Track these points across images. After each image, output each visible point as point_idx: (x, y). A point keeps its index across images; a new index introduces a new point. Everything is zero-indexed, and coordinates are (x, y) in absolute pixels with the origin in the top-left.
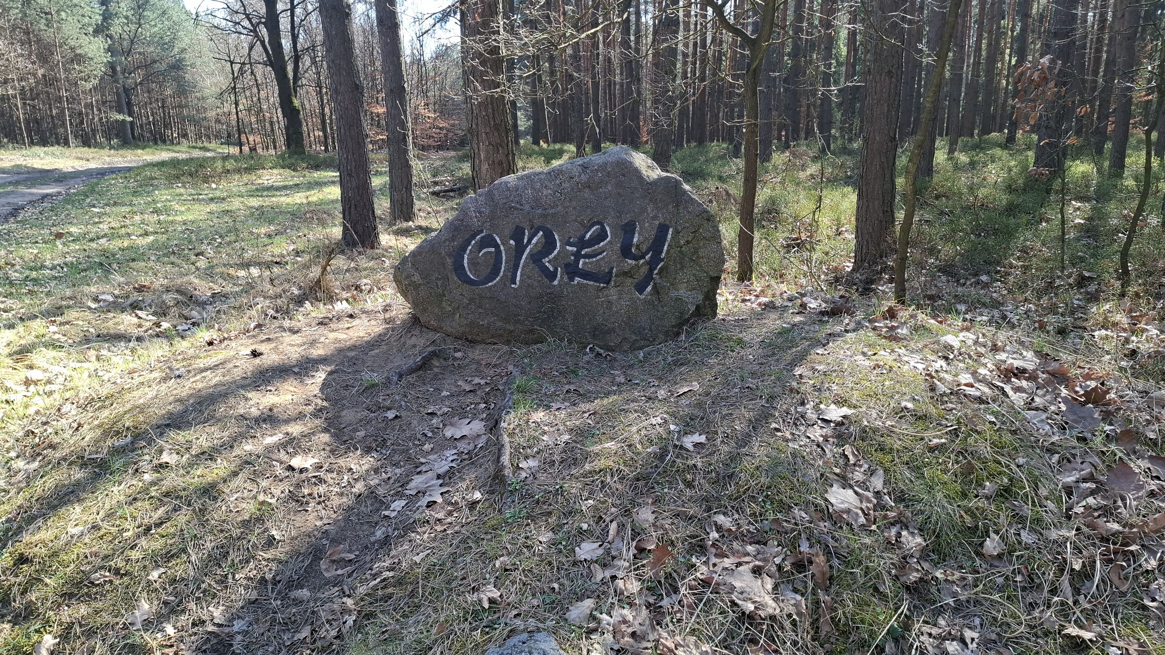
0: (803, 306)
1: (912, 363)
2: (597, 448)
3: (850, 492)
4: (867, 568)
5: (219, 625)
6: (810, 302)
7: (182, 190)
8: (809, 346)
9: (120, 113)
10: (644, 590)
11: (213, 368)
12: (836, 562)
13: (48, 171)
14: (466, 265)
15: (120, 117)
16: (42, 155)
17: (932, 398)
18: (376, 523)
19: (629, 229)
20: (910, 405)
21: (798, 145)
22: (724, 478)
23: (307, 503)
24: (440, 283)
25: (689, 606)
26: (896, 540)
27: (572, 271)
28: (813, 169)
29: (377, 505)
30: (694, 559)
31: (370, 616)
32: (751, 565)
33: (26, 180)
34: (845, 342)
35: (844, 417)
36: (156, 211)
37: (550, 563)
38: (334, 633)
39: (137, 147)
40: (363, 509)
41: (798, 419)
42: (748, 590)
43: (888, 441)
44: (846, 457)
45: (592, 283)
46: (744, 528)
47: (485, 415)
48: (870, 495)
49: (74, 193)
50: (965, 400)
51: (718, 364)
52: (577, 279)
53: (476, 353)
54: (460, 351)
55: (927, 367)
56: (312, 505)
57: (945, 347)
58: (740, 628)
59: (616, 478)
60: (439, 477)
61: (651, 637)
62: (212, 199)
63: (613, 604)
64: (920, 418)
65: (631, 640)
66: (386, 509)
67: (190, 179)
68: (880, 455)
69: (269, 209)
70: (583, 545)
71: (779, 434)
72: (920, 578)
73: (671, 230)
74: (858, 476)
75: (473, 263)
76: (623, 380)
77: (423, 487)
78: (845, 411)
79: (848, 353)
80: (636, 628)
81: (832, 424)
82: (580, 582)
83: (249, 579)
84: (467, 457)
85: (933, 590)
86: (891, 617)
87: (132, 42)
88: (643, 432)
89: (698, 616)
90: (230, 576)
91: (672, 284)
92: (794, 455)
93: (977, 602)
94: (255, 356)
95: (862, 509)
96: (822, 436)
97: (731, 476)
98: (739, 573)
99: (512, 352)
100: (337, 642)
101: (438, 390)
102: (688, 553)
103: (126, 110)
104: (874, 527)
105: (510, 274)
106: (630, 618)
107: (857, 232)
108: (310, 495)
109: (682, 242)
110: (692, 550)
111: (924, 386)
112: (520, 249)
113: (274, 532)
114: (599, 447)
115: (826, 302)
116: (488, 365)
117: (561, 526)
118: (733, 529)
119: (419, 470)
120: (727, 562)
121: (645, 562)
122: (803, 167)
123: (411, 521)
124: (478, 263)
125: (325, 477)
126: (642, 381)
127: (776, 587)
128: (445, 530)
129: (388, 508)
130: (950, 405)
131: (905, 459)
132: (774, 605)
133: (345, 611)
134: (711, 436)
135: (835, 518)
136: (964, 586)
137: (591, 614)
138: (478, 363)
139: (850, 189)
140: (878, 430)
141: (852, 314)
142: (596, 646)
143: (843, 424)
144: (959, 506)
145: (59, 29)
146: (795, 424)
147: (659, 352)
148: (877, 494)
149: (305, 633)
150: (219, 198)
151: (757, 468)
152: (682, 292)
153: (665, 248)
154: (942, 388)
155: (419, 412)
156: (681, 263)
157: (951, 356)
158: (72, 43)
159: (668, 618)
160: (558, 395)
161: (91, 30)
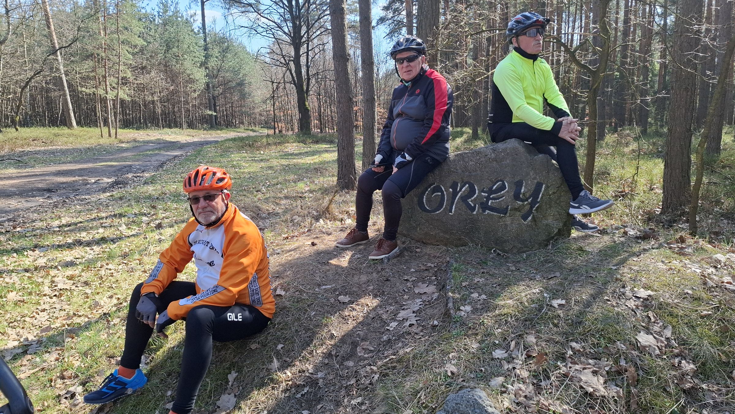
0: (625, 233)
1: (693, 269)
2: (502, 303)
3: (651, 337)
4: (660, 377)
5: (312, 374)
6: (630, 231)
7: (246, 155)
8: (628, 256)
9: (210, 110)
10: (532, 377)
11: (295, 250)
12: (641, 373)
13: (174, 142)
14: (424, 201)
15: (210, 113)
16: (170, 133)
17: (704, 288)
18: (383, 333)
19: (519, 185)
20: (690, 292)
21: (624, 129)
22: (576, 324)
23: (348, 319)
24: (410, 211)
25: (556, 386)
26: (678, 365)
27: (484, 206)
28: (634, 146)
29: (383, 324)
30: (559, 363)
31: (386, 375)
32: (591, 370)
33: (164, 147)
34: (652, 255)
35: (649, 296)
36: (234, 166)
37: (479, 358)
38: (368, 382)
39: (218, 129)
40: (375, 325)
41: (620, 295)
42: (590, 382)
43: (675, 310)
44: (649, 318)
45: (496, 214)
46: (588, 350)
47: (436, 283)
48: (663, 339)
49: (190, 156)
50: (726, 291)
51: (572, 263)
52: (487, 211)
53: (428, 250)
54: (419, 248)
55: (703, 271)
56: (350, 320)
57: (716, 261)
58: (584, 400)
59: (513, 319)
60: (414, 312)
61: (535, 399)
62: (262, 160)
63: (514, 381)
64: (696, 299)
65: (524, 399)
66: (387, 326)
67: (249, 148)
68: (670, 318)
69: (293, 166)
70: (496, 351)
71: (609, 303)
72: (692, 387)
73: (544, 186)
74: (656, 328)
75: (428, 200)
76: (514, 269)
77: (405, 317)
78: (650, 292)
79: (653, 261)
80: (527, 394)
81: (641, 300)
82: (496, 369)
83: (323, 353)
84: (428, 303)
85: (701, 394)
86: (673, 405)
87: (219, 71)
88: (528, 296)
89: (561, 392)
90: (314, 351)
91: (544, 217)
92: (618, 314)
93: (727, 404)
94: (313, 245)
95: (658, 346)
96: (635, 305)
97: (580, 323)
98: (584, 373)
99: (448, 250)
100: (370, 386)
101: (409, 268)
102: (555, 360)
103: (213, 108)
104: (665, 357)
105: (448, 207)
106: (523, 388)
107: (664, 189)
108: (349, 316)
109: (550, 193)
110: (557, 359)
111: (699, 281)
112: (455, 194)
113: (334, 332)
114: (504, 302)
115: (640, 231)
116: (435, 257)
117: (484, 341)
118: (582, 350)
119: (403, 308)
120: (577, 367)
121: (531, 362)
122: (627, 145)
123: (402, 332)
124: (431, 201)
125: (355, 308)
126: (526, 270)
127: (605, 382)
128: (420, 338)
129: (388, 325)
130: (716, 293)
131: (686, 321)
132: (604, 390)
133: (373, 372)
134: (568, 301)
135: (642, 349)
136: (720, 394)
137: (502, 384)
138: (429, 255)
139: (660, 160)
140: (669, 304)
141: (657, 239)
142: (505, 399)
143: (648, 300)
144: (718, 350)
145: (182, 64)
146: (619, 298)
147: (535, 254)
148: (668, 339)
149: (353, 381)
150: (265, 159)
151: (596, 319)
152: (550, 220)
153: (540, 195)
154: (711, 283)
155: (400, 279)
156: (549, 205)
157: (719, 266)
158: (188, 72)
159: (545, 391)
160: (477, 274)
161: (199, 65)
